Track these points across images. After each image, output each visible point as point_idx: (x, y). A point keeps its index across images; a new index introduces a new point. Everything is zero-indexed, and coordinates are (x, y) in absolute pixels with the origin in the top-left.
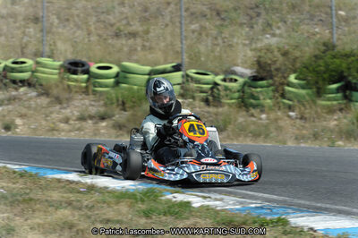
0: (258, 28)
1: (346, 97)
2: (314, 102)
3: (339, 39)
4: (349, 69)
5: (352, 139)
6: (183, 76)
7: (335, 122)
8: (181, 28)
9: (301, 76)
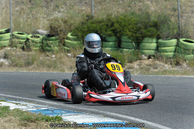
0: (51, 8)
2: (81, 48)
3: (95, 13)
4: (101, 29)
6: (11, 35)
9: (74, 34)
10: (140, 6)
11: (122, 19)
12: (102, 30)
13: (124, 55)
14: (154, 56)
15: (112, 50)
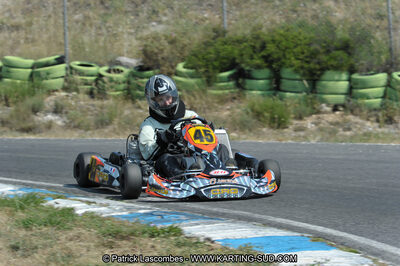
0: (143, 15)
1: (238, 85)
2: (204, 91)
3: (230, 24)
4: (242, 55)
5: (247, 131)
6: (66, 69)
7: (228, 113)
8: (64, 19)
9: (190, 65)
10: (315, 10)
11: (281, 35)
12: (245, 57)
13: (286, 105)
14: (343, 106)
15: (263, 95)
